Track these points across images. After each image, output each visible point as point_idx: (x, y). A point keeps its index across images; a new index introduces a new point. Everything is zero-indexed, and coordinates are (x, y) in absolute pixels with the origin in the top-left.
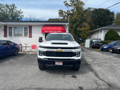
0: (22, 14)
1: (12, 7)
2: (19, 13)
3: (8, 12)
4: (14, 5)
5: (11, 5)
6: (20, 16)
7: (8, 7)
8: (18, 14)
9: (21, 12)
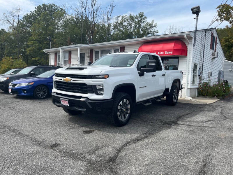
0: (155, 29)
1: (140, 19)
2: (150, 27)
3: (132, 29)
4: (141, 15)
5: (138, 15)
6: (152, 33)
7: (134, 20)
8: (149, 29)
9: (153, 25)
